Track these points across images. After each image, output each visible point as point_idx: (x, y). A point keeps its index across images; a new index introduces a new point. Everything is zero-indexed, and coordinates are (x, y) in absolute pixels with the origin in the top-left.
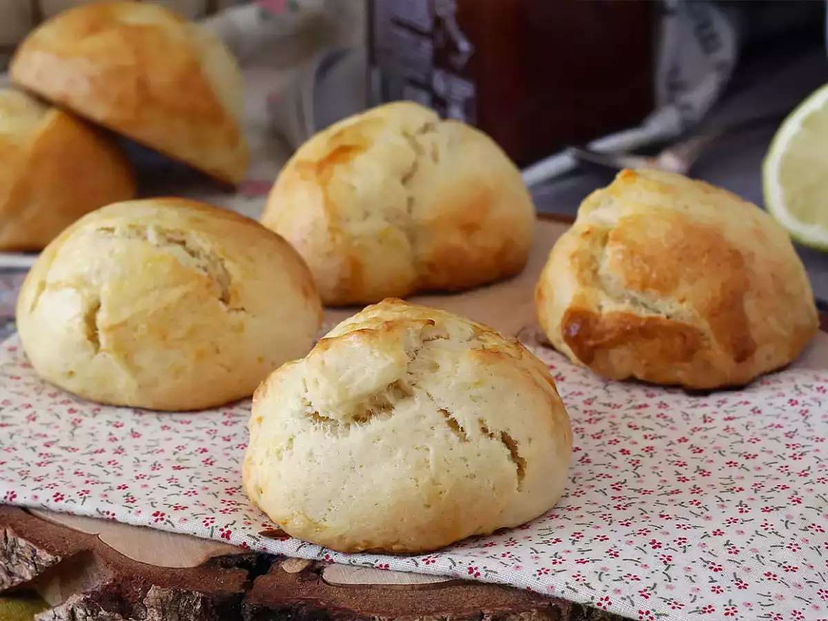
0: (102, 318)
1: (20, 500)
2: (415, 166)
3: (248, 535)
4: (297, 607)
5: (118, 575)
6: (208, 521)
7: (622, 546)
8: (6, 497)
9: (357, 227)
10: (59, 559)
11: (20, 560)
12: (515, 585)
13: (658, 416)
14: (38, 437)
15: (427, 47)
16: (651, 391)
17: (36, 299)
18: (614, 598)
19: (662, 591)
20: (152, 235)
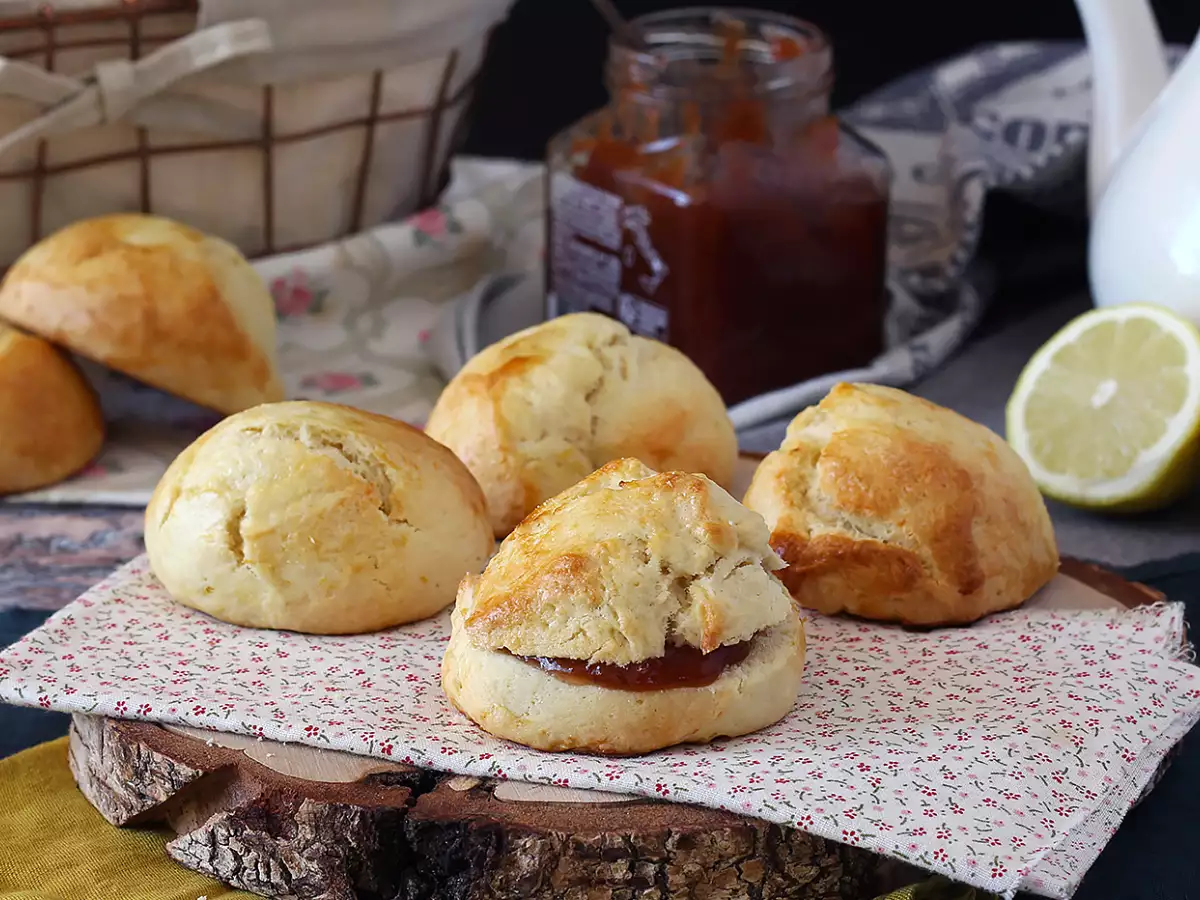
0: (247, 526)
1: (154, 715)
2: (601, 381)
3: (412, 749)
4: (465, 821)
5: (267, 789)
6: (367, 736)
7: (827, 767)
8: (139, 711)
9: (531, 448)
10: (201, 772)
11: (154, 778)
12: (707, 805)
13: (872, 649)
14: (172, 656)
15: (614, 265)
16: (864, 626)
17: (171, 507)
18: (817, 817)
19: (869, 812)
20: (304, 436)
